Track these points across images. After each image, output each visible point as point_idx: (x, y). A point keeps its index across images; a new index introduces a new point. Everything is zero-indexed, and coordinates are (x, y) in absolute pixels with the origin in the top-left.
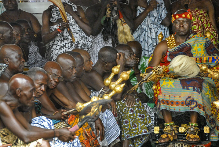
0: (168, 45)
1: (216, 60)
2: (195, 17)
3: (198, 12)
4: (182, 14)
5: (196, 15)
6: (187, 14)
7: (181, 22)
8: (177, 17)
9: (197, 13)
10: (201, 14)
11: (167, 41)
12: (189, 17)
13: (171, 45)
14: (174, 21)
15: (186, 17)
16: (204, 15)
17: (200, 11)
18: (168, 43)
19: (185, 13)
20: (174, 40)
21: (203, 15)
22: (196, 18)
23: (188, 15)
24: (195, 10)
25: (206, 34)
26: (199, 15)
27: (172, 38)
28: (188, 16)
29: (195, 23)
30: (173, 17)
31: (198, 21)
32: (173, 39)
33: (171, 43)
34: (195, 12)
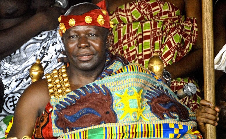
0: (51, 91)
1: (173, 132)
2: (151, 21)
3: (158, 7)
4: (84, 16)
5: (152, 16)
6: (98, 16)
7: (82, 35)
8: (72, 22)
9: (153, 9)
10: (165, 13)
11: (49, 80)
12: (103, 23)
13: (60, 91)
14: (64, 32)
15: (94, 23)
16: (173, 14)
17: (162, 5)
18: (50, 85)
19: (93, 13)
20: (66, 80)
21: (170, 16)
22: (152, 23)
23: (101, 17)
24: (150, 3)
25: (151, 65)
26: (160, 14)
27: (62, 73)
28: (100, 20)
29: (149, 34)
30: (62, 21)
31: (155, 31)
32: (65, 75)
33: (58, 86)
34: (149, 8)
